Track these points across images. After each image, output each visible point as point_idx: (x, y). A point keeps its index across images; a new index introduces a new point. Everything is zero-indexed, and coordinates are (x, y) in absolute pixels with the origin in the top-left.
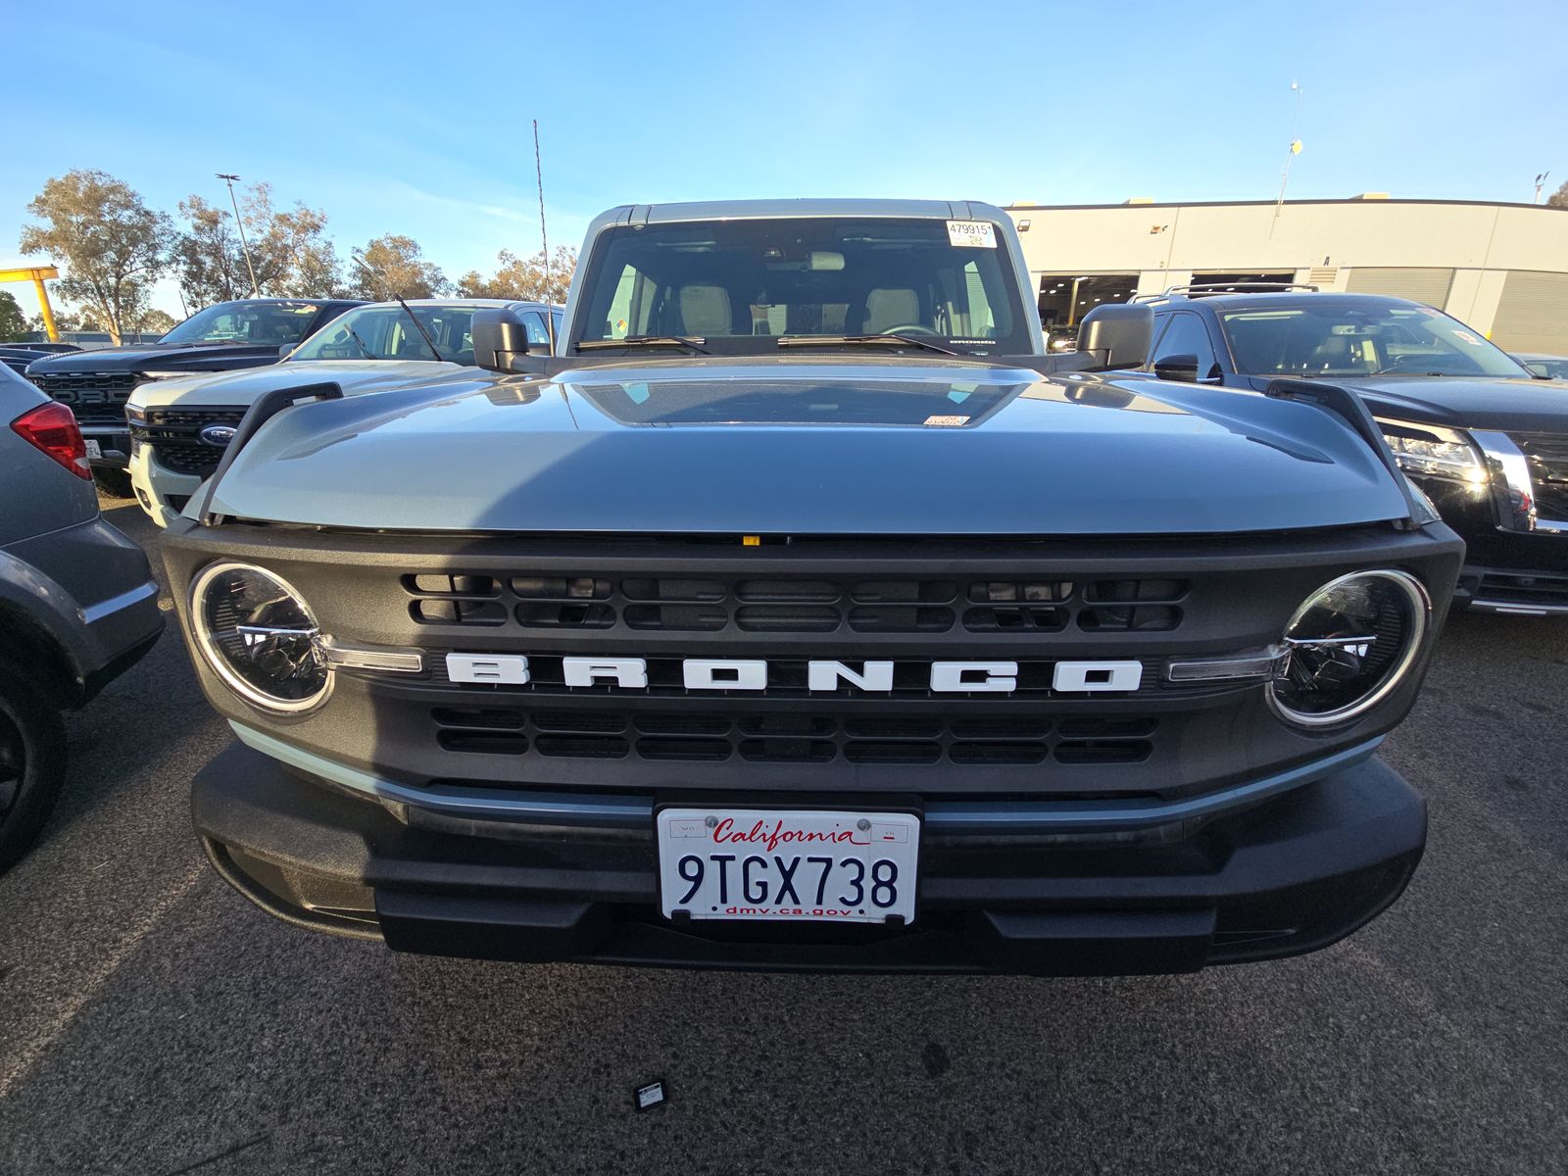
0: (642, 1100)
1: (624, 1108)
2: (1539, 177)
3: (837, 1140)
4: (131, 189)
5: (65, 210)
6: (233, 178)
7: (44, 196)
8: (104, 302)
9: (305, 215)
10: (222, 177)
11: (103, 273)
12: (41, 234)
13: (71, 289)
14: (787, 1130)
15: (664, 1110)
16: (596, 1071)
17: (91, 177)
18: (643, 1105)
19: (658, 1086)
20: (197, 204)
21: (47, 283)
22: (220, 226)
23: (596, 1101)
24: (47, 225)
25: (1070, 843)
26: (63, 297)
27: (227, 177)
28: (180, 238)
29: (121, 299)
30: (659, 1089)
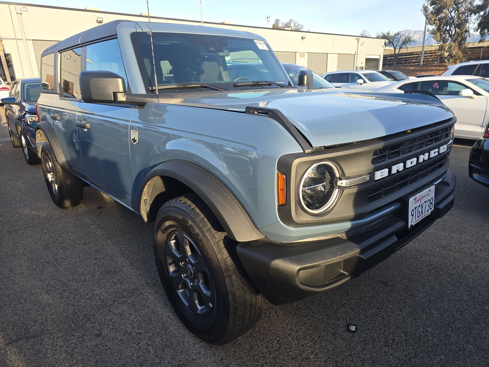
0: (353, 330)
1: (351, 335)
2: (268, 18)
3: (391, 306)
14: (382, 312)
15: (358, 328)
16: (333, 335)
18: (354, 330)
19: (351, 326)
23: (344, 339)
30: (352, 326)
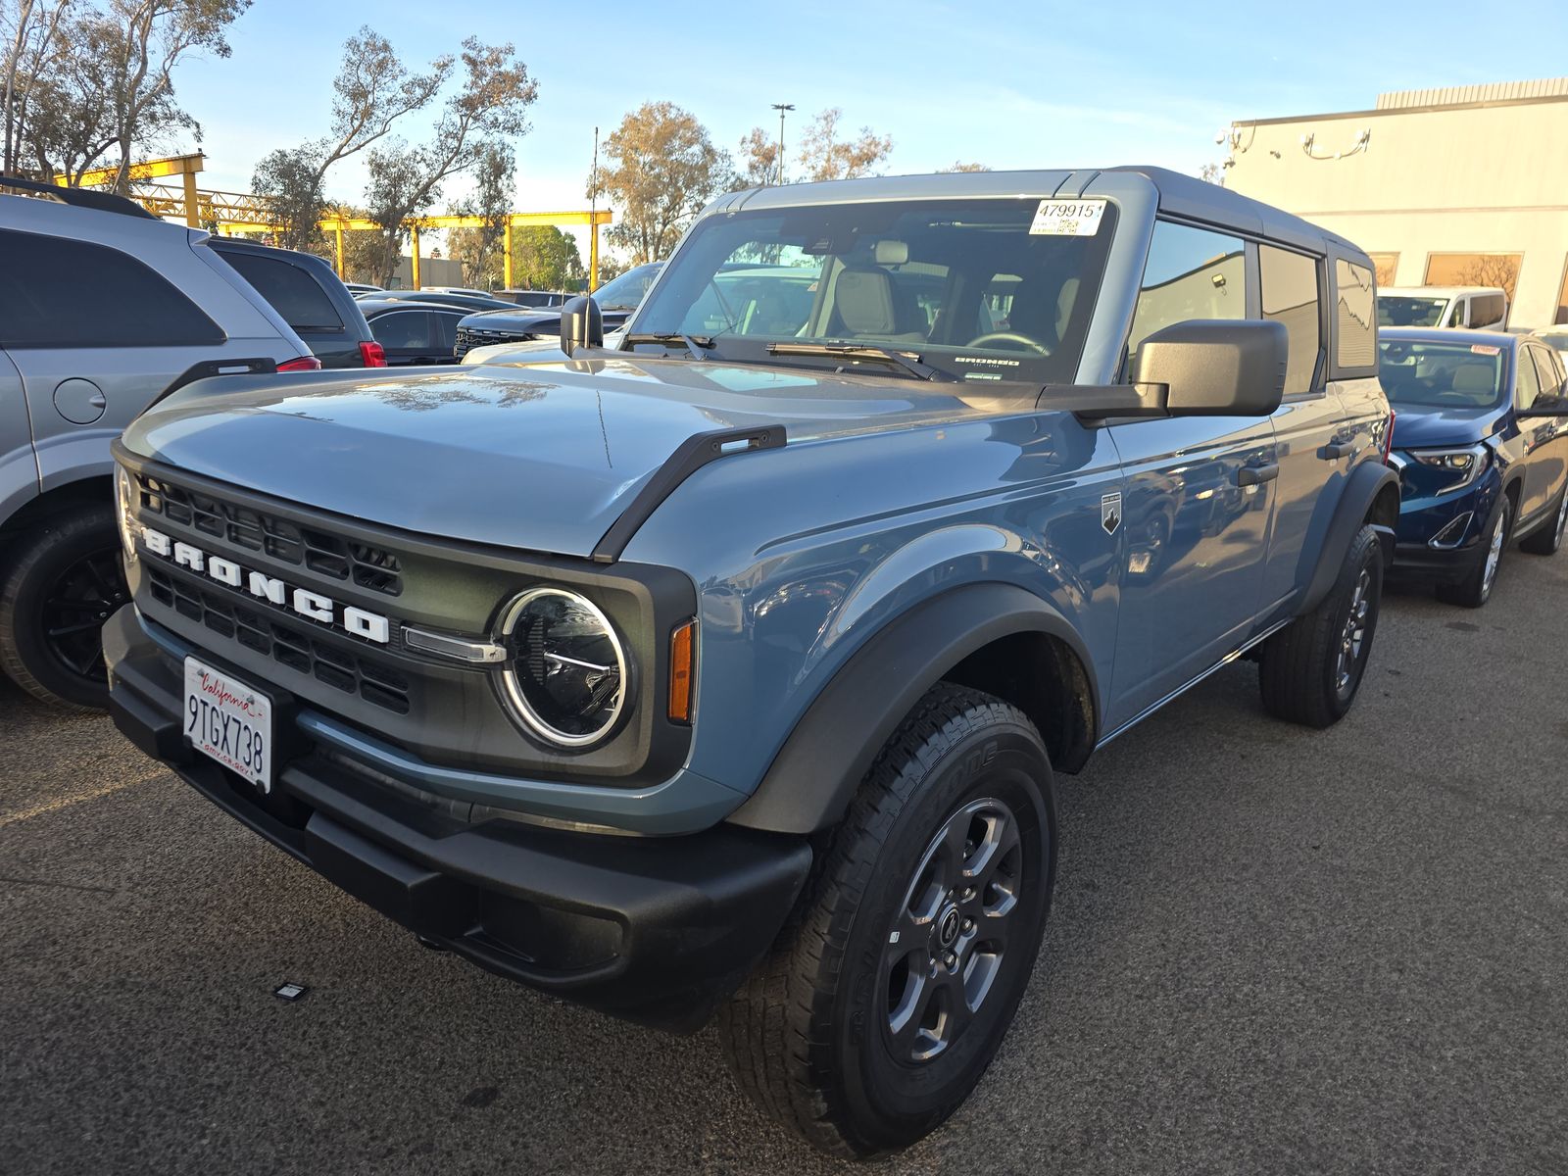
4: (699, 123)
5: (636, 149)
6: (788, 108)
7: (619, 134)
8: (646, 250)
9: (870, 144)
10: (778, 107)
11: (652, 218)
12: (607, 174)
13: (621, 235)
17: (664, 109)
20: (757, 138)
21: (602, 228)
22: (774, 163)
24: (616, 165)
25: (391, 787)
26: (612, 243)
27: (782, 107)
28: (733, 179)
29: (661, 248)
